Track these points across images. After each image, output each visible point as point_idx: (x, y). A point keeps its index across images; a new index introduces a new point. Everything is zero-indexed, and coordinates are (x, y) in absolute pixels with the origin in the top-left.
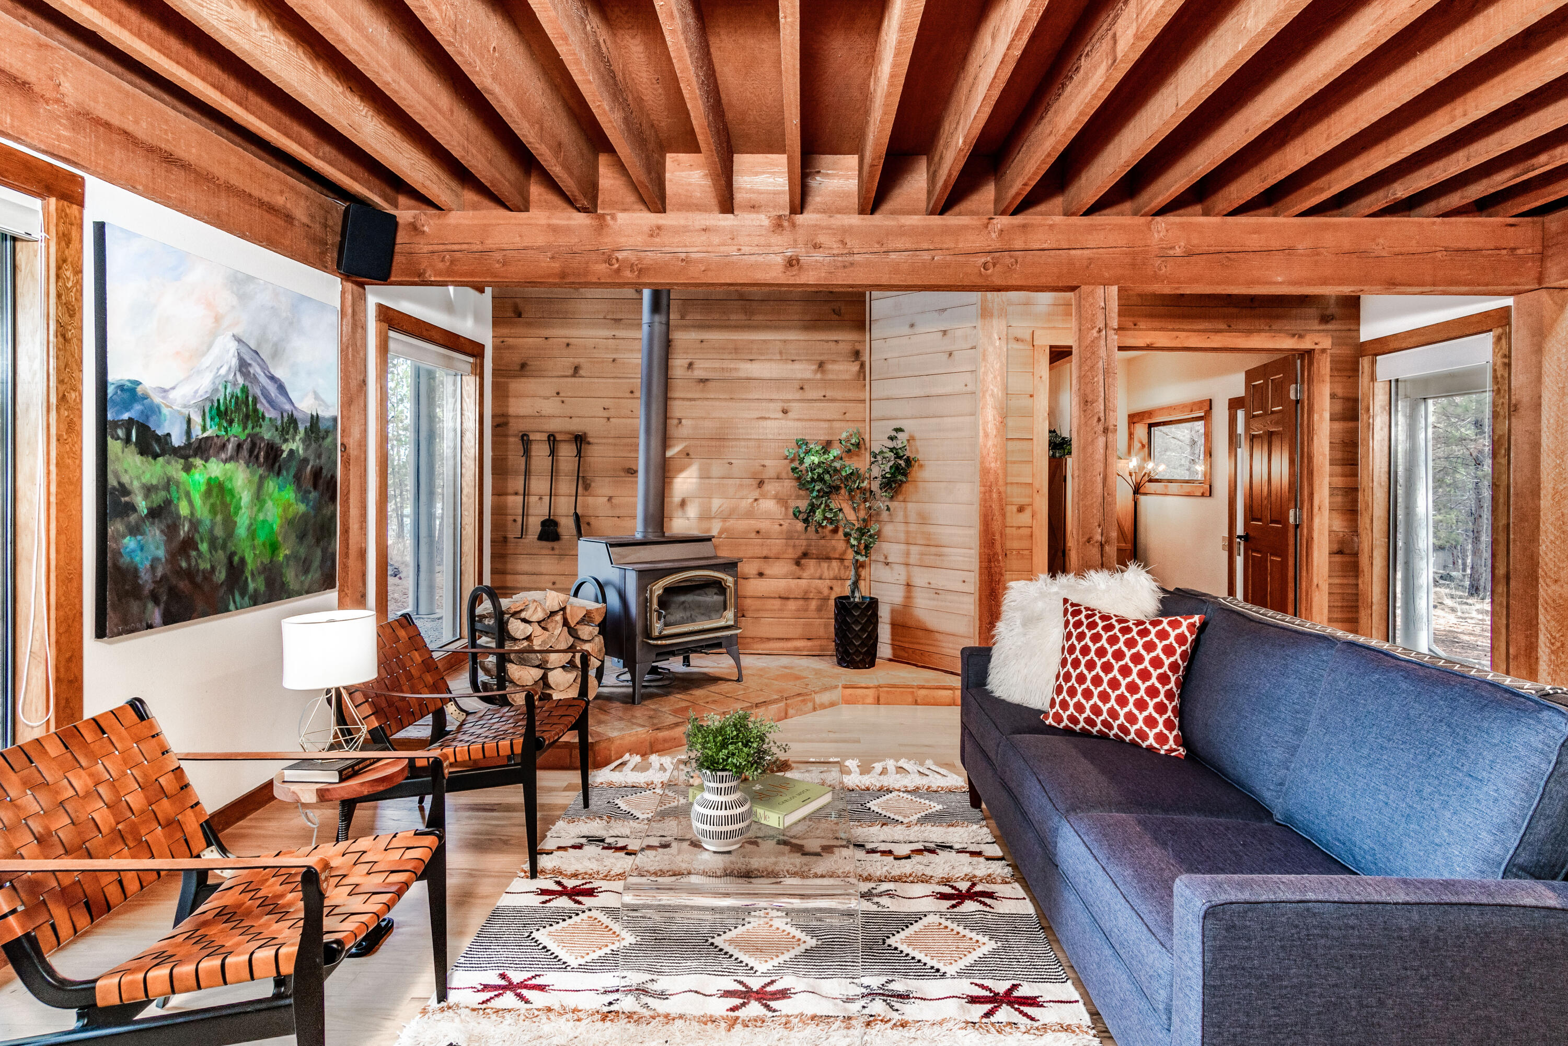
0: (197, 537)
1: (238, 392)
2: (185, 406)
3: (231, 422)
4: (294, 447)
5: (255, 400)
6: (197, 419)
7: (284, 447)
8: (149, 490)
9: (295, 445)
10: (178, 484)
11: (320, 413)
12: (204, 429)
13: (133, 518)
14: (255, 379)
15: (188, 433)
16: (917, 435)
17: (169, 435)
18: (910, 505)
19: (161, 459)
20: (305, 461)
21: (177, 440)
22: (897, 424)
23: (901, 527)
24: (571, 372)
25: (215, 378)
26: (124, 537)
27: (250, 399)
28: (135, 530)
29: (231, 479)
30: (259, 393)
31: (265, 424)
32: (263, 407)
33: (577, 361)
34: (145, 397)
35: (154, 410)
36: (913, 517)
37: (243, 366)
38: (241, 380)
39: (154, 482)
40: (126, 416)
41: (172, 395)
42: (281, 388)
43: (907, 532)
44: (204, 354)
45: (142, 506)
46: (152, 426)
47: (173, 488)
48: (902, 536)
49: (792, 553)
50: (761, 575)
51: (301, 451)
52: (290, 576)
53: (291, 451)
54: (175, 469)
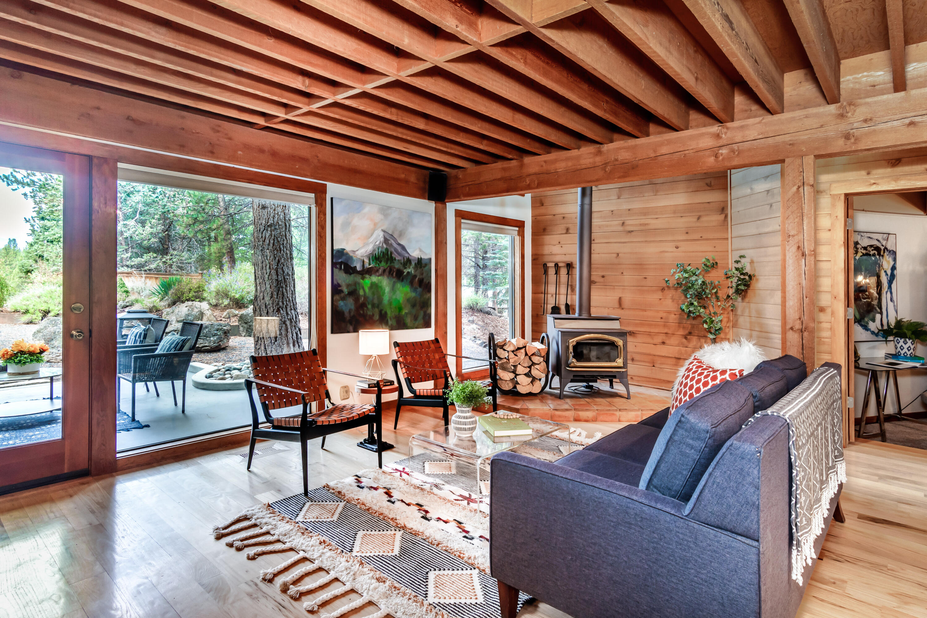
0: (367, 303)
1: (384, 250)
2: (362, 257)
3: (381, 262)
4: (409, 270)
5: (391, 253)
6: (366, 261)
7: (405, 271)
8: (348, 286)
9: (411, 270)
10: (359, 284)
11: (422, 257)
12: (370, 264)
13: (342, 295)
14: (391, 245)
15: (363, 265)
16: (755, 260)
17: (356, 267)
18: (752, 305)
19: (353, 275)
20: (415, 276)
21: (359, 268)
22: (742, 253)
23: (748, 319)
24: (565, 231)
25: (374, 246)
26: (339, 301)
27: (389, 253)
28: (343, 299)
29: (381, 282)
30: (393, 250)
31: (396, 262)
32: (395, 255)
33: (568, 225)
34: (347, 254)
35: (351, 258)
36: (754, 314)
37: (386, 241)
38: (385, 246)
39: (350, 283)
40: (340, 261)
41: (357, 253)
42: (403, 248)
43: (751, 323)
44: (369, 238)
45: (346, 291)
46: (349, 264)
47: (357, 285)
48: (748, 325)
49: (681, 332)
50: (663, 343)
51: (413, 272)
52: (408, 320)
53: (408, 272)
54: (358, 278)
